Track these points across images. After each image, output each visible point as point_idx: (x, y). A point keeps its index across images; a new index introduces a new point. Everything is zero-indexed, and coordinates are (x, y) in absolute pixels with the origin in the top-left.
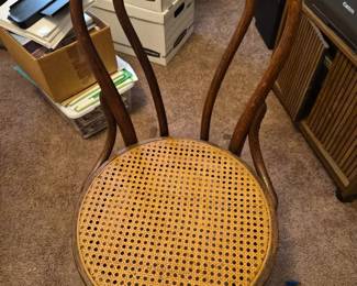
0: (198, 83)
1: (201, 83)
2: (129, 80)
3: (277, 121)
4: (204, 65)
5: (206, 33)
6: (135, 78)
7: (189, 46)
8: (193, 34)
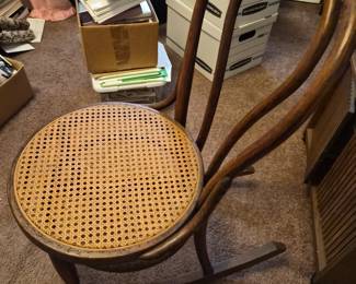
0: (235, 109)
1: (239, 110)
2: (161, 79)
3: (292, 178)
4: (251, 97)
5: (272, 70)
6: (169, 79)
7: (248, 75)
8: (259, 66)
